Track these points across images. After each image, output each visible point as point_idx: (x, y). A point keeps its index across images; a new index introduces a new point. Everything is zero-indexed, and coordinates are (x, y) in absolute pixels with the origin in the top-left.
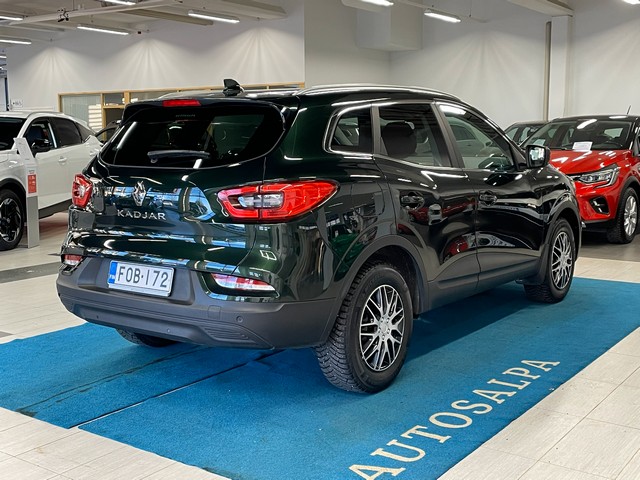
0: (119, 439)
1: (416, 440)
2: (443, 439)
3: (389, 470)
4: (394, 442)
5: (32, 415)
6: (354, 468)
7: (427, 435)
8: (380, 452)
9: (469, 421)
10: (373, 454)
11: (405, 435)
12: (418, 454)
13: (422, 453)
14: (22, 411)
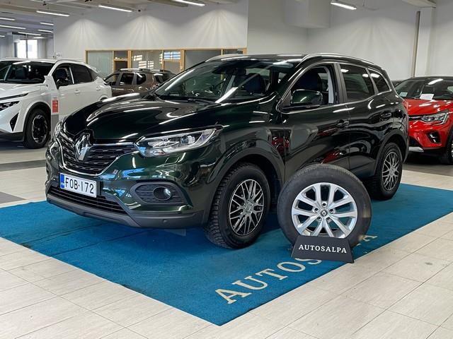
0: (74, 264)
1: (265, 277)
2: (281, 278)
3: (240, 294)
4: (250, 277)
5: (29, 247)
6: (218, 291)
7: (272, 274)
8: (239, 283)
9: (303, 268)
10: (233, 284)
11: (258, 274)
12: (263, 285)
13: (266, 285)
14: (24, 245)
